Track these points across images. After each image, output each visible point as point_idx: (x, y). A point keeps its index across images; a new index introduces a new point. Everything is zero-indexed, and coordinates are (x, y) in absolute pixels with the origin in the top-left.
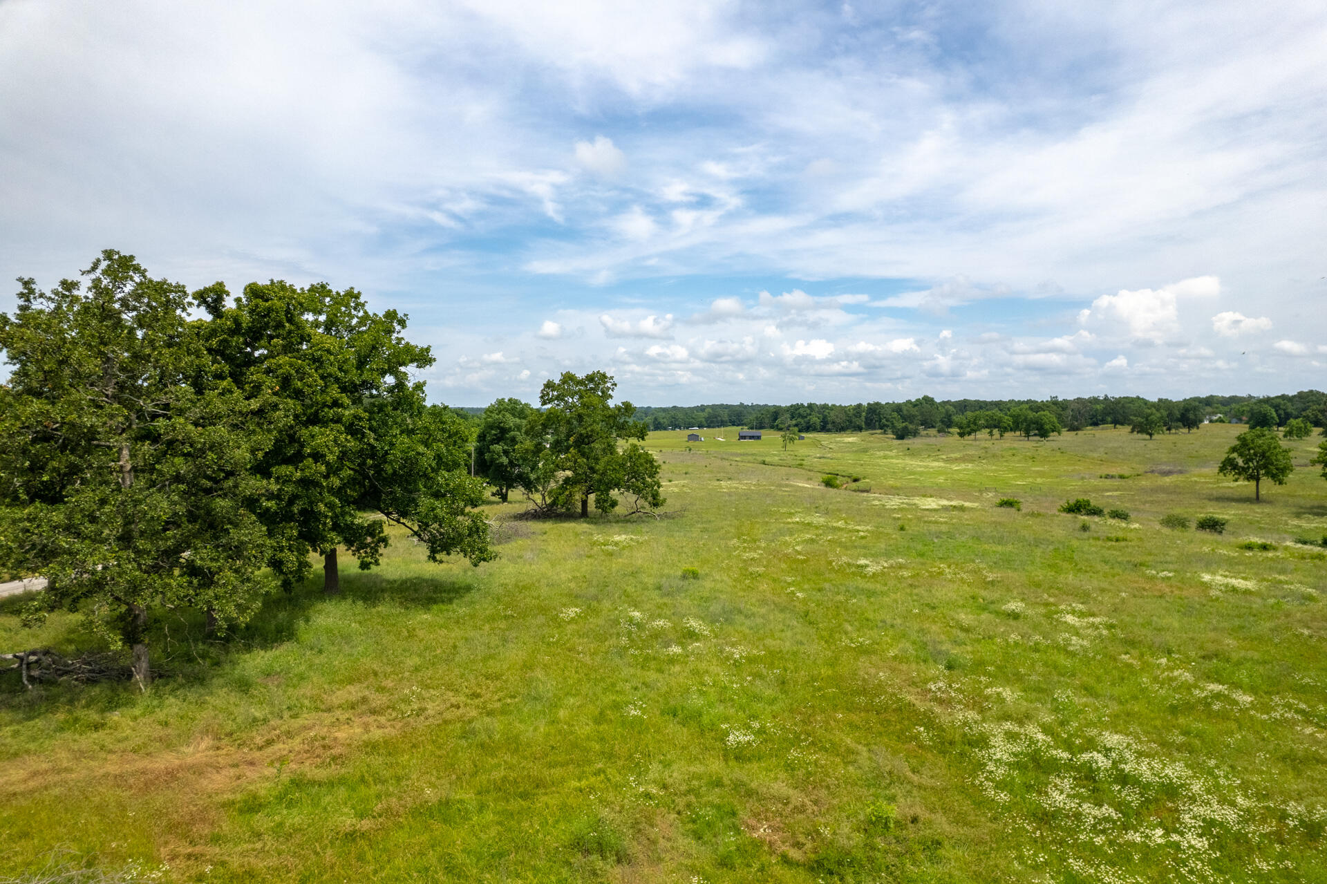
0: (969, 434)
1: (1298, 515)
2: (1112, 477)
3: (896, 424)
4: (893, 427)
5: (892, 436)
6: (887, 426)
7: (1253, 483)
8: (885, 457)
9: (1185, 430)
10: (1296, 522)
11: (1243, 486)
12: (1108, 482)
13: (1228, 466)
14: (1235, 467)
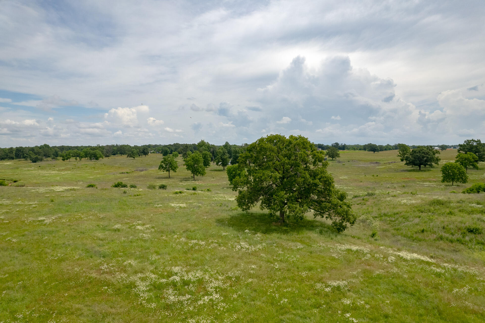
0: (67, 159)
1: (181, 181)
2: (124, 173)
3: (32, 156)
4: (30, 157)
5: (30, 161)
6: (27, 157)
7: (168, 172)
8: (28, 170)
9: (144, 156)
10: (181, 183)
11: (165, 173)
12: (123, 175)
13: (161, 167)
14: (163, 167)
